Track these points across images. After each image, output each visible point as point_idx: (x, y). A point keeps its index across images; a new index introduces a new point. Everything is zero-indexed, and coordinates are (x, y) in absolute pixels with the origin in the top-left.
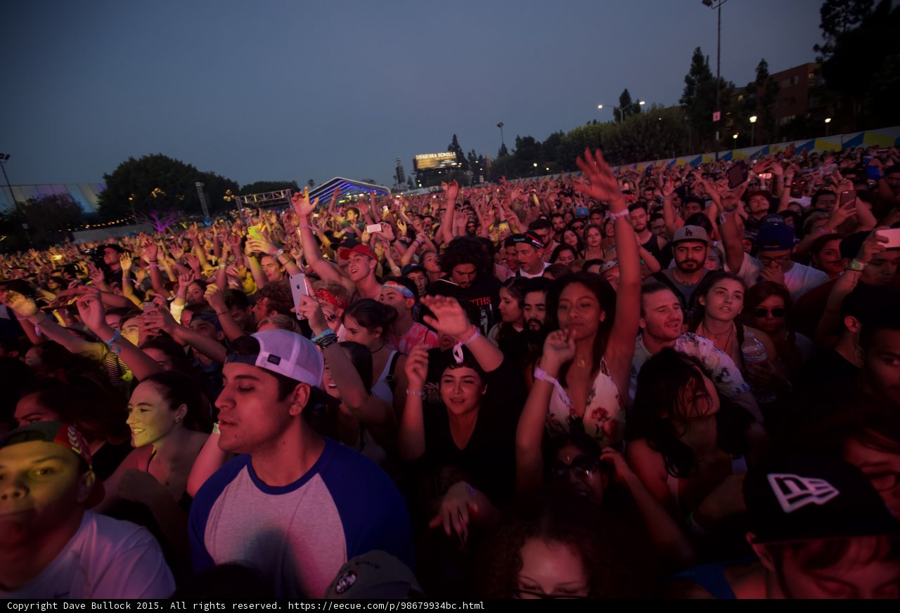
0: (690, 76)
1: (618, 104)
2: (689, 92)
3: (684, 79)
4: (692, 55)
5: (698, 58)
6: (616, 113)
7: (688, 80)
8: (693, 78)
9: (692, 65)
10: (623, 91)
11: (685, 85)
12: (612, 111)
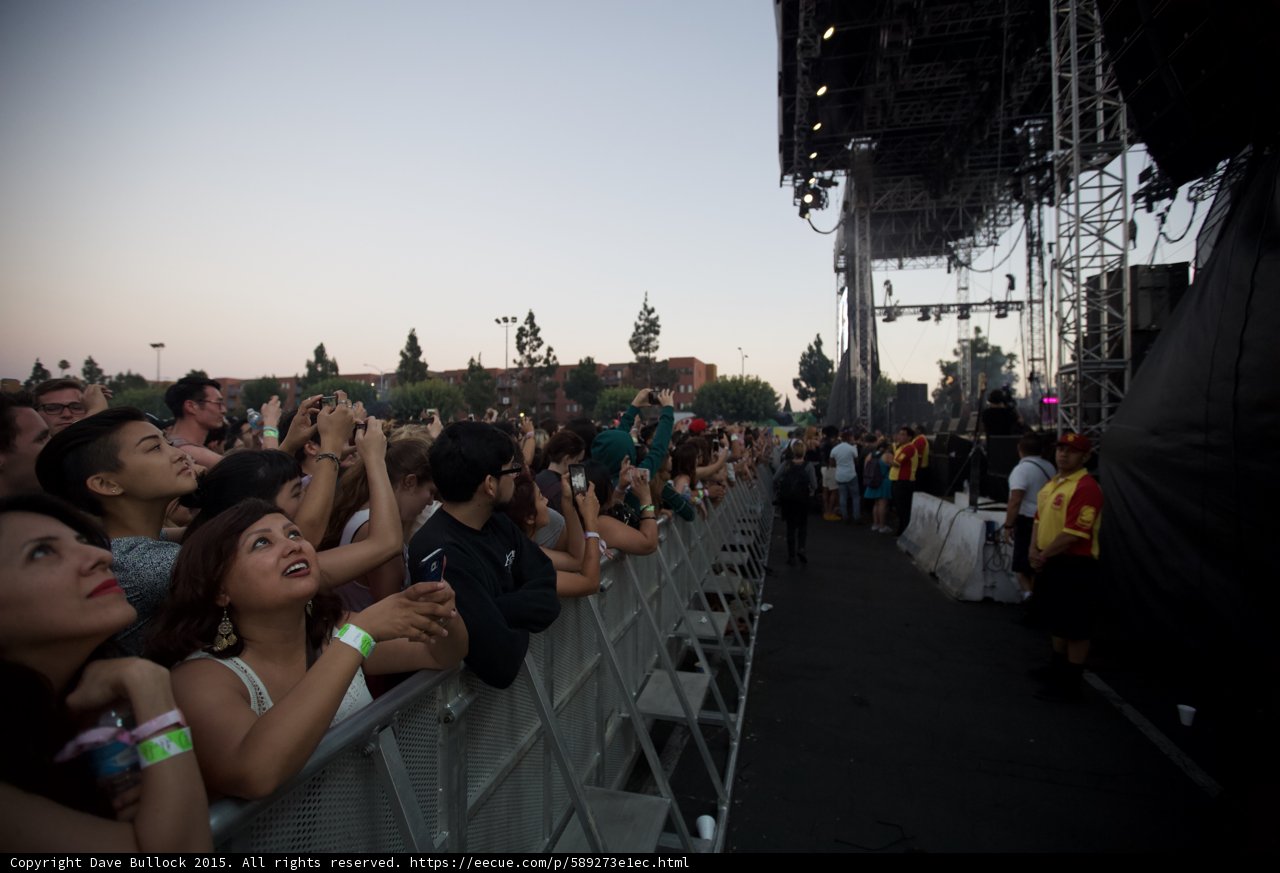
0: (405, 351)
1: (313, 358)
2: (403, 365)
3: (399, 352)
4: (408, 334)
5: (413, 339)
6: (309, 365)
7: (402, 354)
8: (408, 354)
9: (408, 344)
10: (317, 344)
11: (400, 358)
12: (304, 363)
